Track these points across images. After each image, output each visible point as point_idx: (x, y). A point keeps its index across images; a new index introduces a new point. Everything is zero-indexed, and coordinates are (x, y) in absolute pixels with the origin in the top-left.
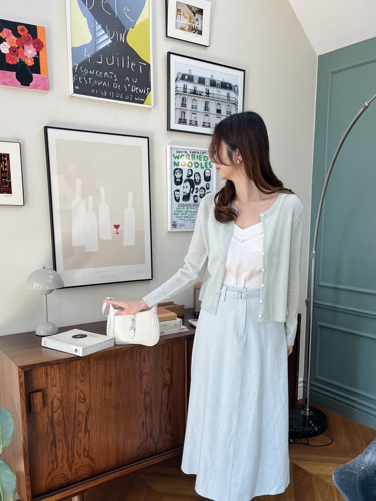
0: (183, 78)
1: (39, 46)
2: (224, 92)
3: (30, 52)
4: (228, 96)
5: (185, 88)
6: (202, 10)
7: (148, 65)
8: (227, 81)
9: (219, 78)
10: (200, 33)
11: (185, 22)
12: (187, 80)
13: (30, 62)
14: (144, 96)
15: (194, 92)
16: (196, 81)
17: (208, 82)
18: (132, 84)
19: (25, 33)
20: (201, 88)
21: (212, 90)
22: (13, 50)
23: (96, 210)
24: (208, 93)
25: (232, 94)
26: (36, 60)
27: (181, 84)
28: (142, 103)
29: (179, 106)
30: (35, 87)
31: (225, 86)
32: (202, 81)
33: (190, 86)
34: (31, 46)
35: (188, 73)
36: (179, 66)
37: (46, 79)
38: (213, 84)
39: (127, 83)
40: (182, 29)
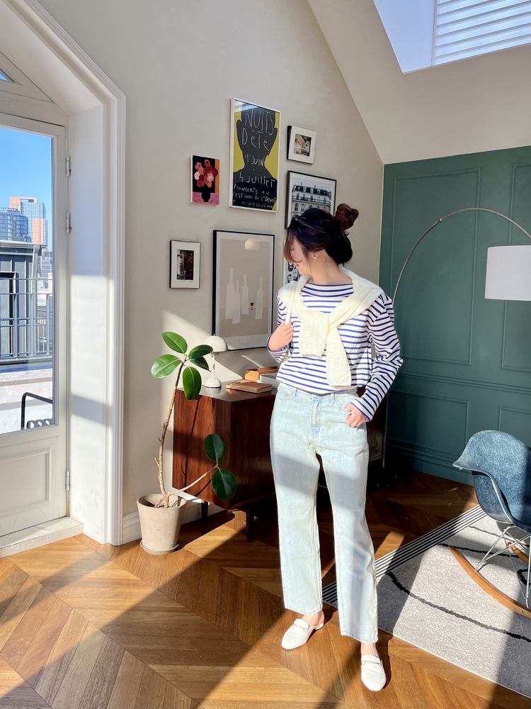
0: (297, 189)
1: (216, 173)
2: (322, 198)
3: (210, 177)
4: (325, 201)
5: (298, 196)
6: (310, 138)
7: (276, 181)
8: (324, 189)
9: (319, 188)
10: (308, 155)
11: (299, 147)
12: (299, 190)
13: (210, 185)
14: (272, 204)
15: (303, 199)
16: (305, 190)
17: (312, 191)
18: (266, 195)
19: (208, 165)
20: (308, 196)
21: (315, 197)
22: (201, 177)
23: (240, 291)
24: (312, 199)
25: (327, 199)
26: (213, 183)
27: (295, 193)
28: (271, 209)
29: (293, 210)
30: (212, 202)
31: (323, 193)
32: (308, 190)
33: (301, 195)
34: (211, 174)
35: (300, 185)
36: (295, 180)
37: (217, 196)
38: (315, 192)
39: (263, 195)
40: (297, 153)
